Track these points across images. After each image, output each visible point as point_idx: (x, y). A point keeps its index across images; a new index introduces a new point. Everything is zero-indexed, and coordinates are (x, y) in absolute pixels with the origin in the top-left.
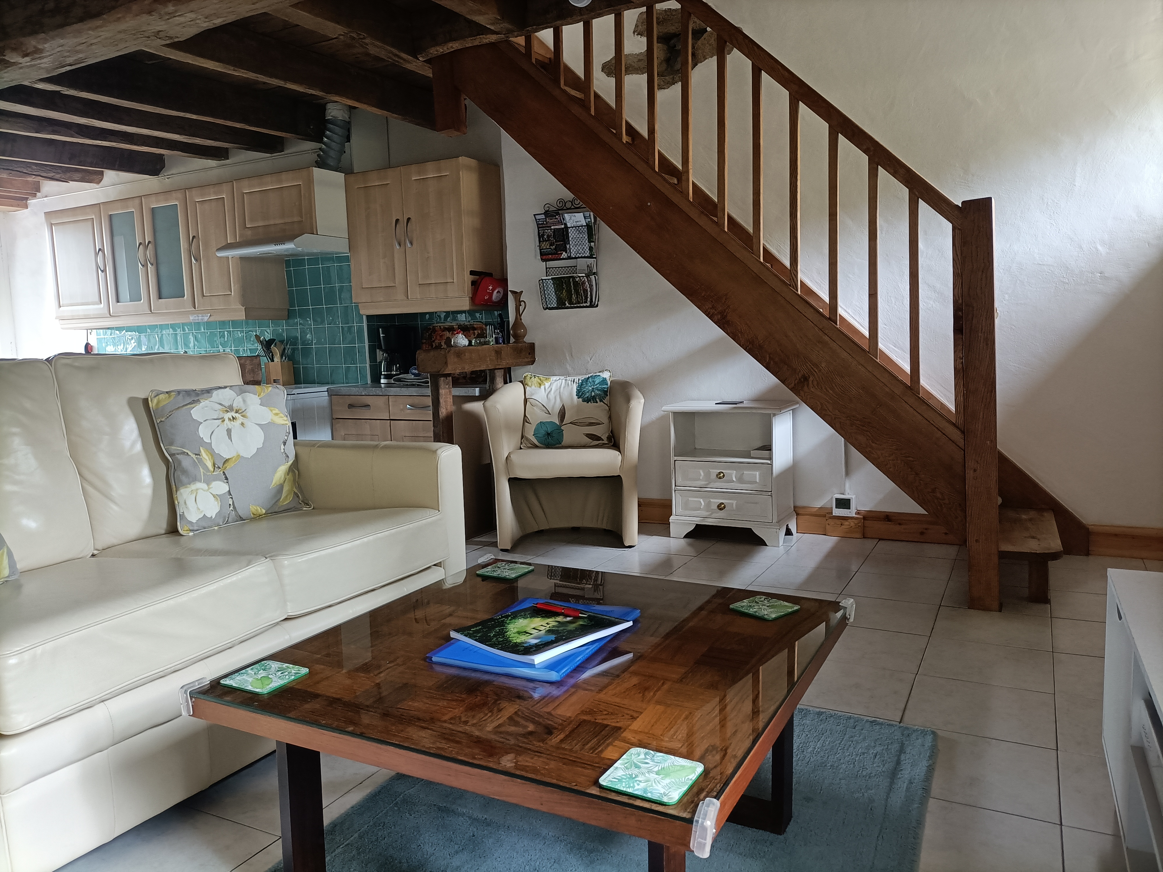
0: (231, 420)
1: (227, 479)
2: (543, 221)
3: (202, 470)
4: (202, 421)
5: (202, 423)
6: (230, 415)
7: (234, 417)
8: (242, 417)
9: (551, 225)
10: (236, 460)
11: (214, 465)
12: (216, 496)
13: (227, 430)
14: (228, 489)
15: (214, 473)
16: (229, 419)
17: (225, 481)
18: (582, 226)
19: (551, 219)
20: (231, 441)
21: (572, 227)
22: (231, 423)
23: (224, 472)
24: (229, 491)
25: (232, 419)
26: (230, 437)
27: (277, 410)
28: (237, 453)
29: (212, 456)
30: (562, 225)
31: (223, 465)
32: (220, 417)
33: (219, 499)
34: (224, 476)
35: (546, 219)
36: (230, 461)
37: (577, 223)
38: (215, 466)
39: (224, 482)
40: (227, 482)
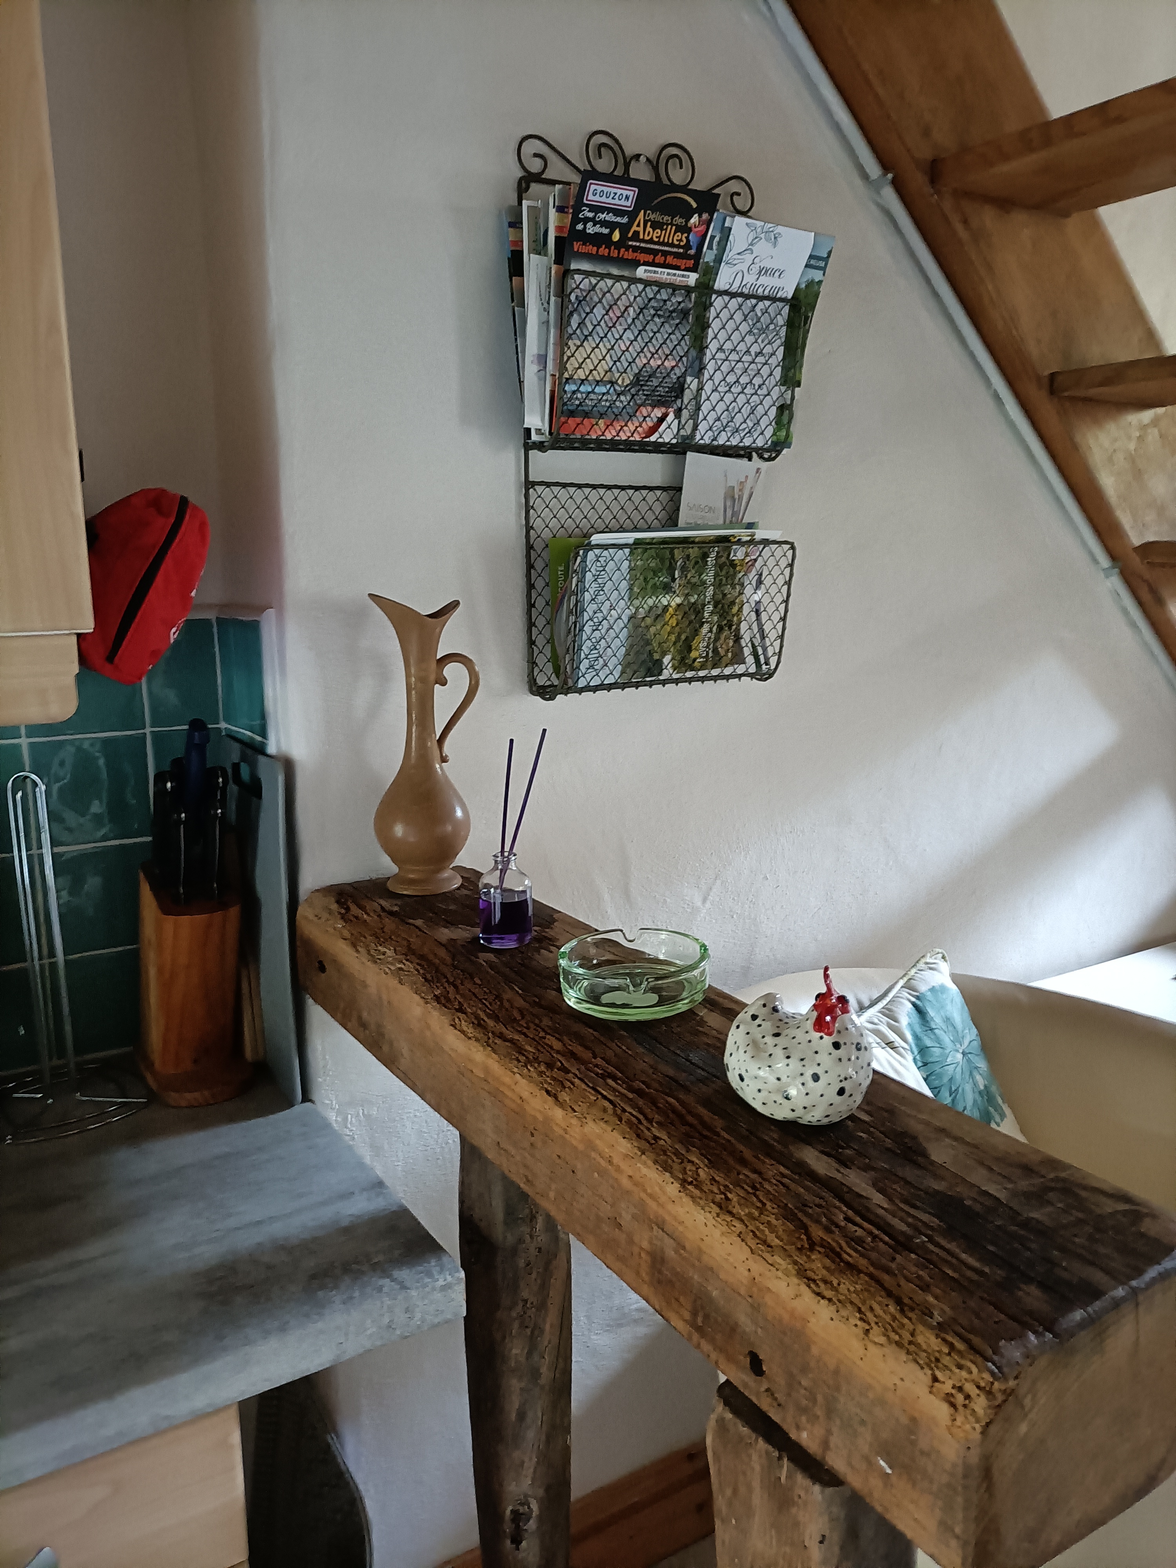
2: (612, 226)
9: (642, 257)
18: (774, 299)
19: (656, 225)
21: (733, 295)
30: (694, 269)
35: (632, 215)
37: (763, 280)
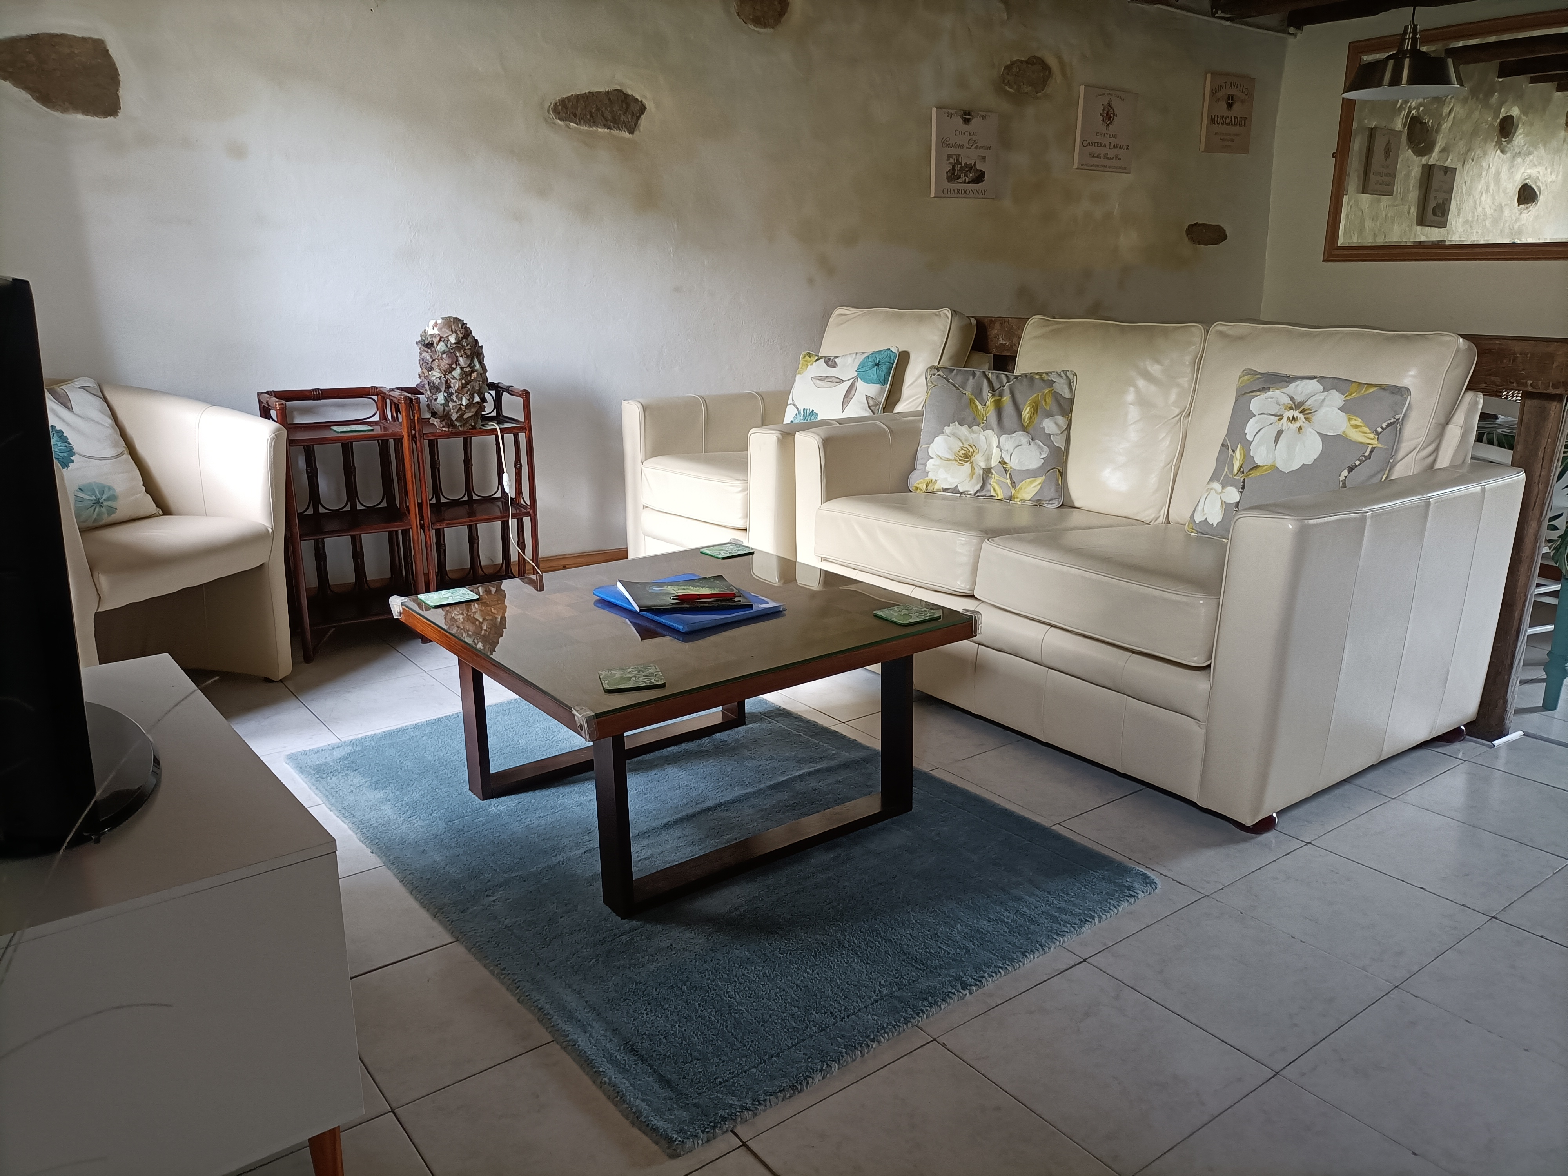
0: (1289, 420)
1: (1243, 488)
3: (1226, 470)
4: (1256, 414)
5: (1256, 416)
6: (1291, 414)
7: (1295, 417)
8: (1304, 420)
10: (1266, 470)
11: (1241, 467)
12: (1223, 503)
13: (1278, 432)
14: (1238, 500)
15: (1235, 477)
16: (1288, 419)
17: (1240, 490)
20: (1276, 446)
22: (1287, 424)
23: (1244, 479)
24: (1238, 503)
25: (1291, 419)
26: (1276, 441)
27: (1360, 420)
28: (1274, 461)
29: (1244, 456)
31: (1249, 471)
32: (1279, 414)
33: (1224, 507)
34: (1242, 484)
36: (1260, 468)
38: (1240, 469)
39: (1238, 491)
40: (1241, 492)
